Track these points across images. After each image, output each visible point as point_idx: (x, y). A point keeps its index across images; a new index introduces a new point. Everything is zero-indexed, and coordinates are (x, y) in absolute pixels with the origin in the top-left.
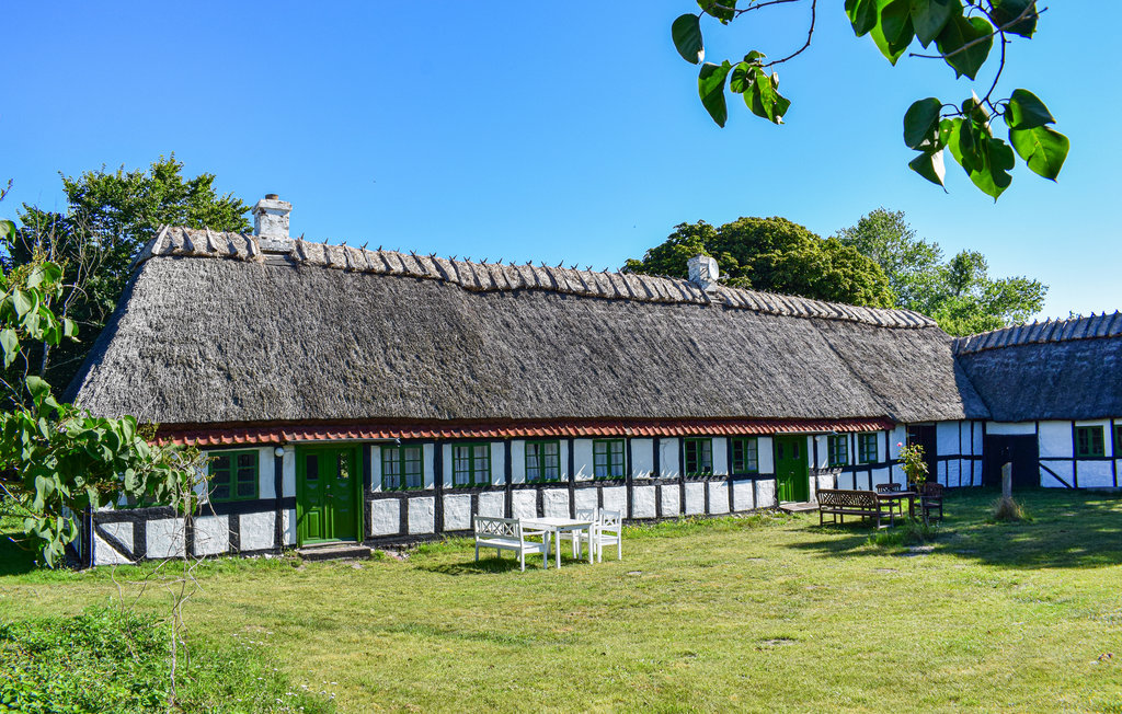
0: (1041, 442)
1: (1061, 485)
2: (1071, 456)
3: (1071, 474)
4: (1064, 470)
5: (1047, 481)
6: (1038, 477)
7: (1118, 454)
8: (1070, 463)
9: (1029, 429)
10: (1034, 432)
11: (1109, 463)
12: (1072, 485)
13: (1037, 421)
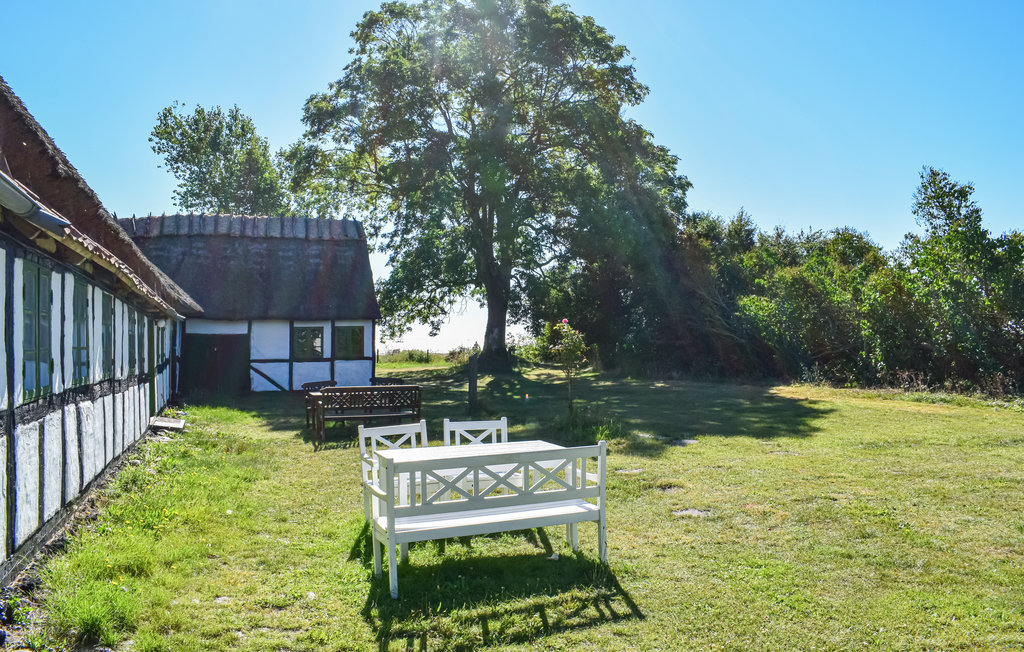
0: (253, 343)
1: (275, 388)
2: (287, 357)
3: (287, 376)
4: (280, 373)
5: (259, 384)
6: (249, 380)
7: (338, 354)
8: (286, 365)
9: (240, 329)
10: (245, 332)
11: (327, 365)
12: (287, 388)
13: (250, 321)
